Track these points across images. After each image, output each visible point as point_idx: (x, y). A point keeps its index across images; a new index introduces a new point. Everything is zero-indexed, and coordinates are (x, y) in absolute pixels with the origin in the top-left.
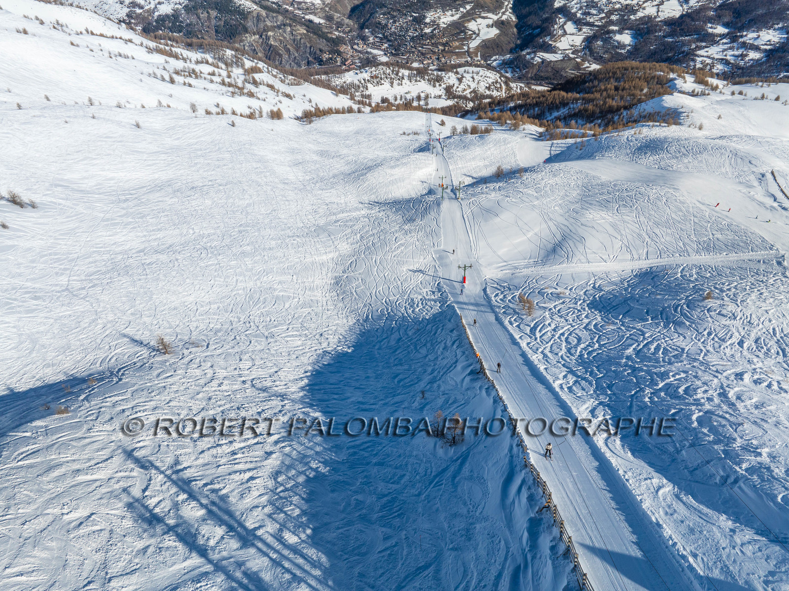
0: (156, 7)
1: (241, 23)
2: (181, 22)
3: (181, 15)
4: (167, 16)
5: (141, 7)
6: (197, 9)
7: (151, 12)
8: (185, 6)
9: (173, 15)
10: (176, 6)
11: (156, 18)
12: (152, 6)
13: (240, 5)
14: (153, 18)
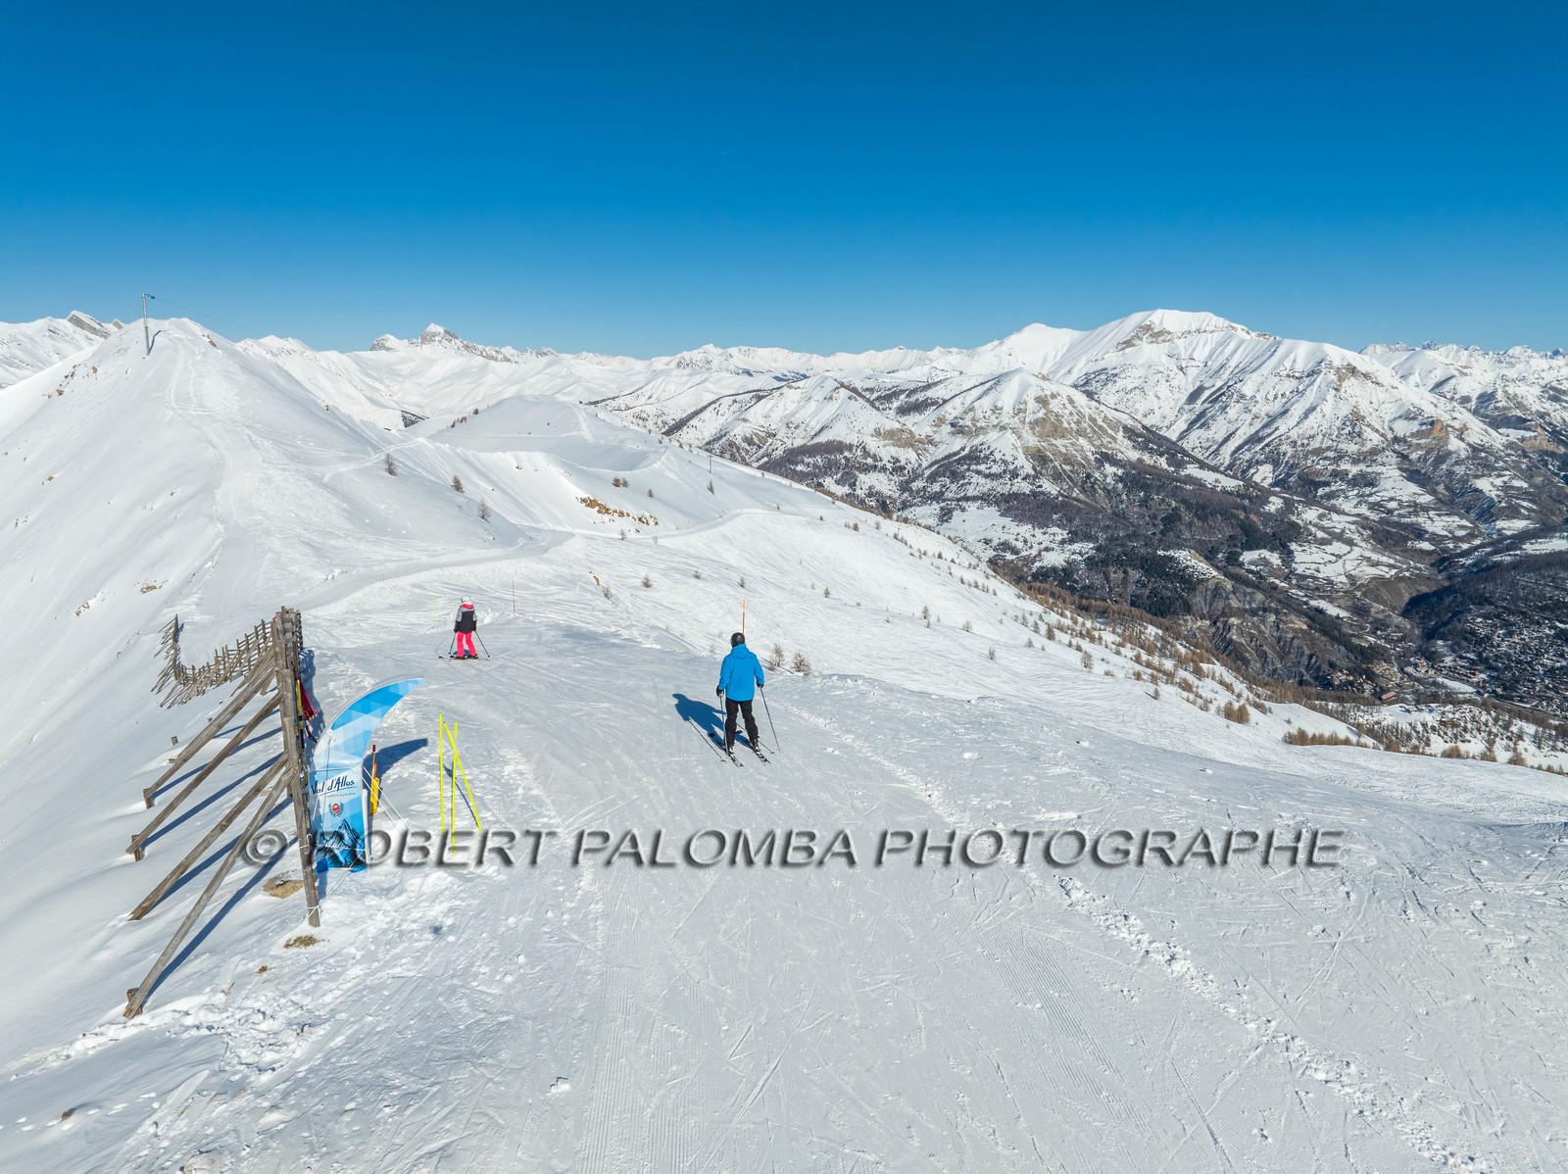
0: (1039, 554)
1: (1181, 597)
2: (1076, 582)
3: (1077, 571)
4: (1054, 569)
5: (1015, 551)
6: (1107, 566)
7: (1029, 561)
8: (1088, 558)
9: (1063, 570)
10: (1072, 557)
11: (1034, 570)
12: (1034, 552)
13: (1187, 567)
14: (1030, 569)
